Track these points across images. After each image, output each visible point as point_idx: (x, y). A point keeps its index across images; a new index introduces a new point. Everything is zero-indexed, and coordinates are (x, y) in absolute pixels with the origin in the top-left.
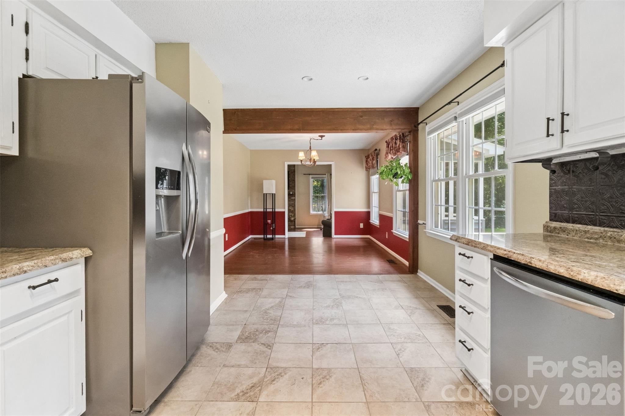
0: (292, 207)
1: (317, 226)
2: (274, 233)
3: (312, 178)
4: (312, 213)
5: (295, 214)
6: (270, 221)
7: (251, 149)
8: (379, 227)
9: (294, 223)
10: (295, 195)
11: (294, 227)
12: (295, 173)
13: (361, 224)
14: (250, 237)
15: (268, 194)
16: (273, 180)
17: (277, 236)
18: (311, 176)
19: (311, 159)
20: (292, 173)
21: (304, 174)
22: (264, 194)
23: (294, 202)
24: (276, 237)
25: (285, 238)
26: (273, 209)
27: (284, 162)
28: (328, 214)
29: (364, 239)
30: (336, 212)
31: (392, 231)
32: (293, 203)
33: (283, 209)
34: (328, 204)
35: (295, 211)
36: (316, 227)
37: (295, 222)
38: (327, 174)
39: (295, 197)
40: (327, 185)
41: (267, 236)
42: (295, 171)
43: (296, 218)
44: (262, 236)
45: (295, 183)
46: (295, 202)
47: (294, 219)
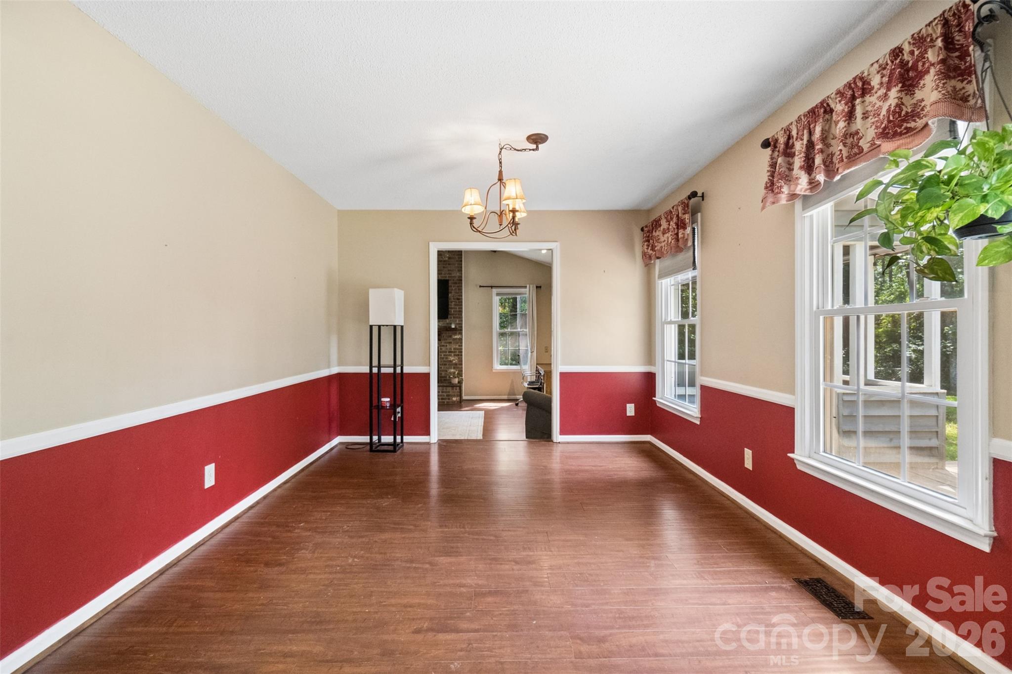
0: (455, 355)
1: (509, 394)
2: (399, 429)
3: (498, 294)
4: (498, 368)
5: (462, 371)
6: (388, 399)
7: (340, 208)
8: (698, 422)
9: (458, 390)
10: (461, 330)
11: (458, 398)
12: (462, 283)
13: (628, 405)
14: (338, 440)
15: (383, 326)
16: (396, 289)
17: (407, 439)
18: (495, 291)
19: (501, 213)
20: (456, 283)
21: (480, 286)
22: (371, 327)
23: (459, 346)
24: (405, 441)
25: (428, 444)
26: (395, 367)
27: (429, 243)
28: (531, 371)
29: (638, 445)
30: (563, 375)
31: (790, 455)
32: (457, 347)
33: (426, 366)
34: (531, 349)
35: (462, 365)
36: (505, 397)
37: (460, 387)
38: (528, 286)
39: (461, 334)
40: (529, 309)
41: (382, 437)
42: (461, 280)
43: (462, 380)
44: (366, 439)
45: (462, 305)
46: (462, 346)
47: (459, 382)
